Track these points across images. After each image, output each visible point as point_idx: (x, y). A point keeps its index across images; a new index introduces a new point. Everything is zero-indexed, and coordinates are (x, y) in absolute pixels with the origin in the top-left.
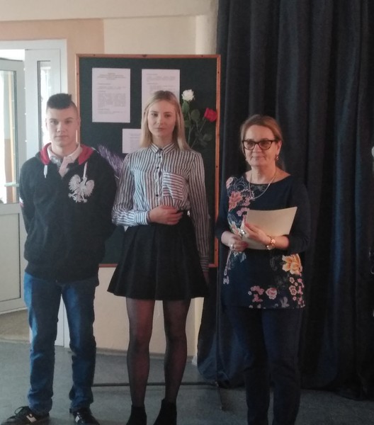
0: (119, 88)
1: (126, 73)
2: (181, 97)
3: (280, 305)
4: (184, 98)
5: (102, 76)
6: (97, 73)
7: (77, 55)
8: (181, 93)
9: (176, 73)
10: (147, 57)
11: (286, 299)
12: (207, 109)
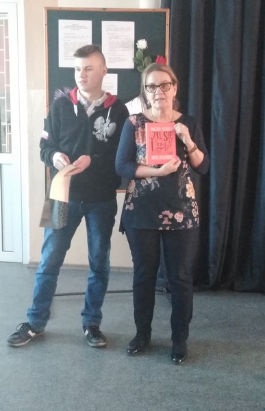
0: (82, 37)
1: (88, 24)
2: (136, 46)
3: (186, 226)
4: (138, 47)
5: (66, 27)
6: (62, 24)
7: (46, 8)
8: (136, 41)
9: (131, 25)
10: (107, 10)
11: (190, 221)
12: (158, 56)
